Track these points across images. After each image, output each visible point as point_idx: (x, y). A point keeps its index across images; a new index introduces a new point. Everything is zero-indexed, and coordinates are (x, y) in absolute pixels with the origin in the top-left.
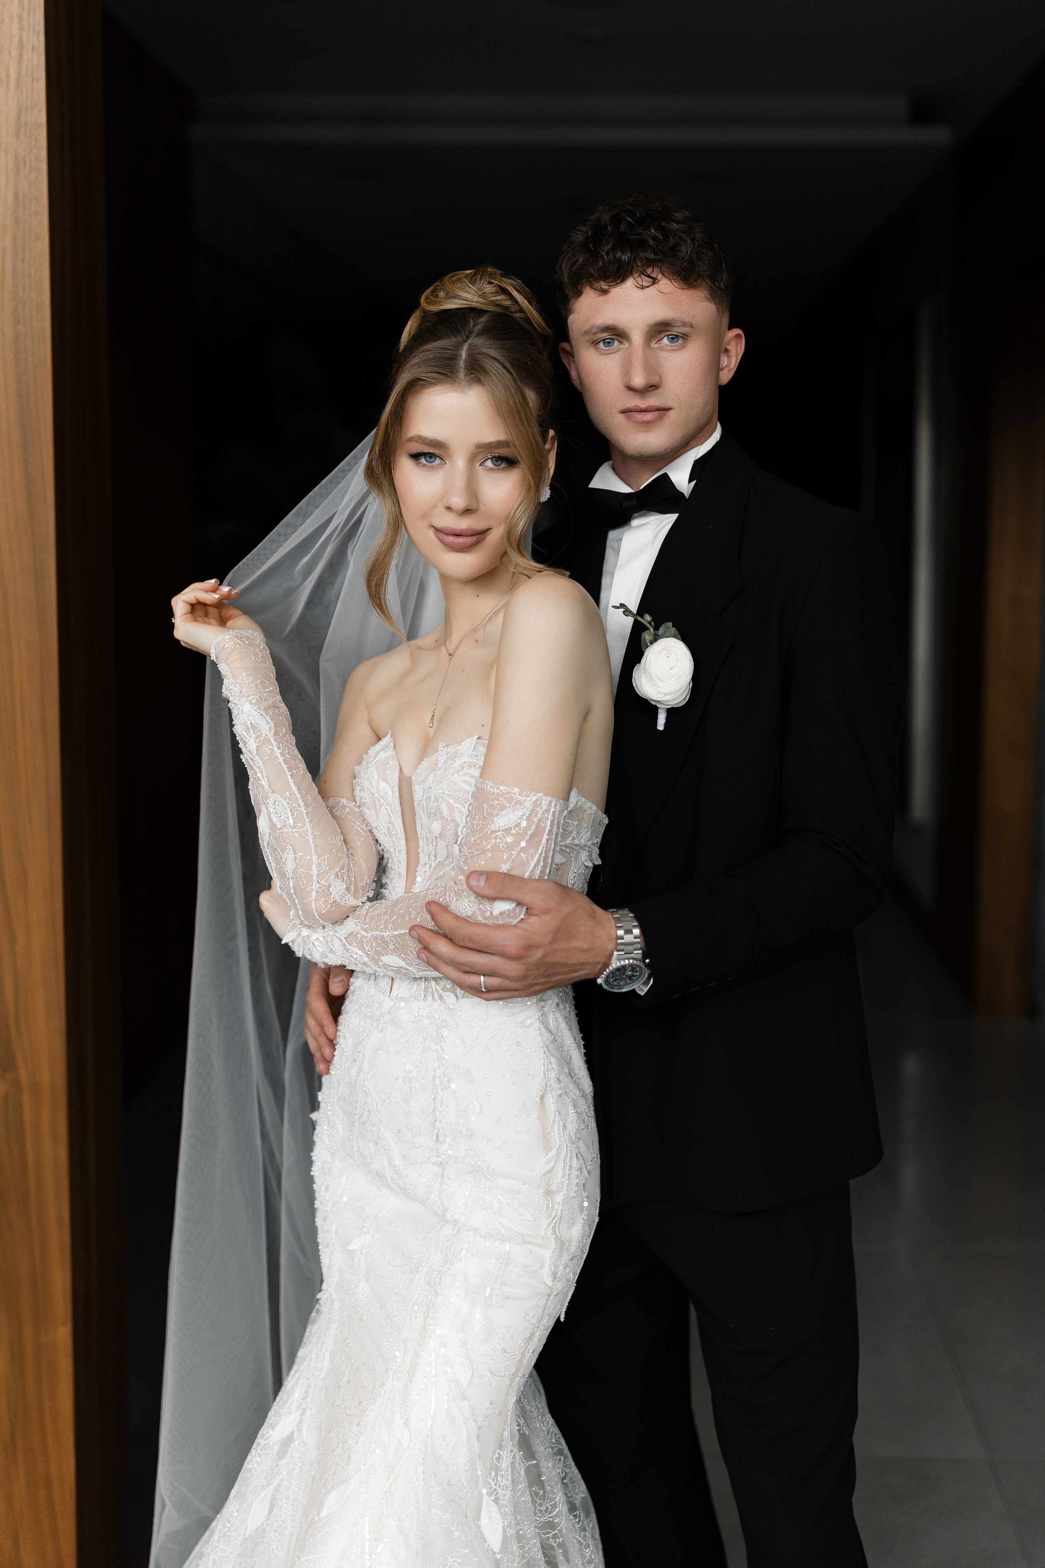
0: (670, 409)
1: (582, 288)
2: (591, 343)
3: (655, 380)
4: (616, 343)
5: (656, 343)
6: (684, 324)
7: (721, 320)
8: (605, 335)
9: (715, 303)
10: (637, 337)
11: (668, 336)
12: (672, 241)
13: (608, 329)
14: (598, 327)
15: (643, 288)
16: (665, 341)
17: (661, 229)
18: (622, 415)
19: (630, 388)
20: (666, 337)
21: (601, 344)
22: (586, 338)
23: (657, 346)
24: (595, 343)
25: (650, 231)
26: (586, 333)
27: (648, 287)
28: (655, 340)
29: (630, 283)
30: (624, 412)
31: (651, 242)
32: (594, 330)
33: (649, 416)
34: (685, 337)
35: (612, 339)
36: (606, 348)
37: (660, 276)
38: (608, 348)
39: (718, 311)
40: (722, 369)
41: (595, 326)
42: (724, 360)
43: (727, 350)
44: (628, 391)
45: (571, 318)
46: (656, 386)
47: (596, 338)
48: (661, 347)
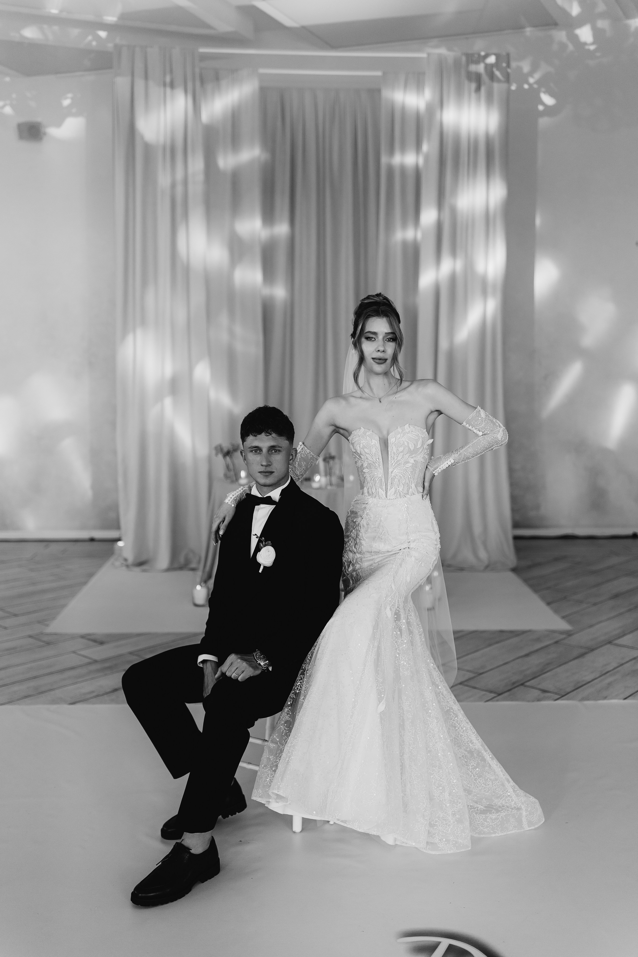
0: (274, 472)
3: (270, 464)
4: (258, 451)
5: (270, 453)
6: (279, 447)
7: (291, 445)
8: (255, 449)
9: (289, 442)
10: (265, 450)
13: (256, 447)
14: (253, 446)
15: (267, 436)
16: (273, 451)
18: (259, 474)
21: (254, 451)
22: (249, 449)
24: (252, 451)
26: (250, 448)
27: (269, 436)
28: (270, 451)
29: (264, 434)
31: (271, 422)
32: (252, 447)
33: (267, 474)
34: (279, 451)
38: (256, 453)
40: (290, 460)
41: (252, 446)
42: (291, 457)
43: (292, 454)
44: (261, 466)
45: (245, 443)
46: (270, 465)
47: (252, 449)
48: (272, 454)
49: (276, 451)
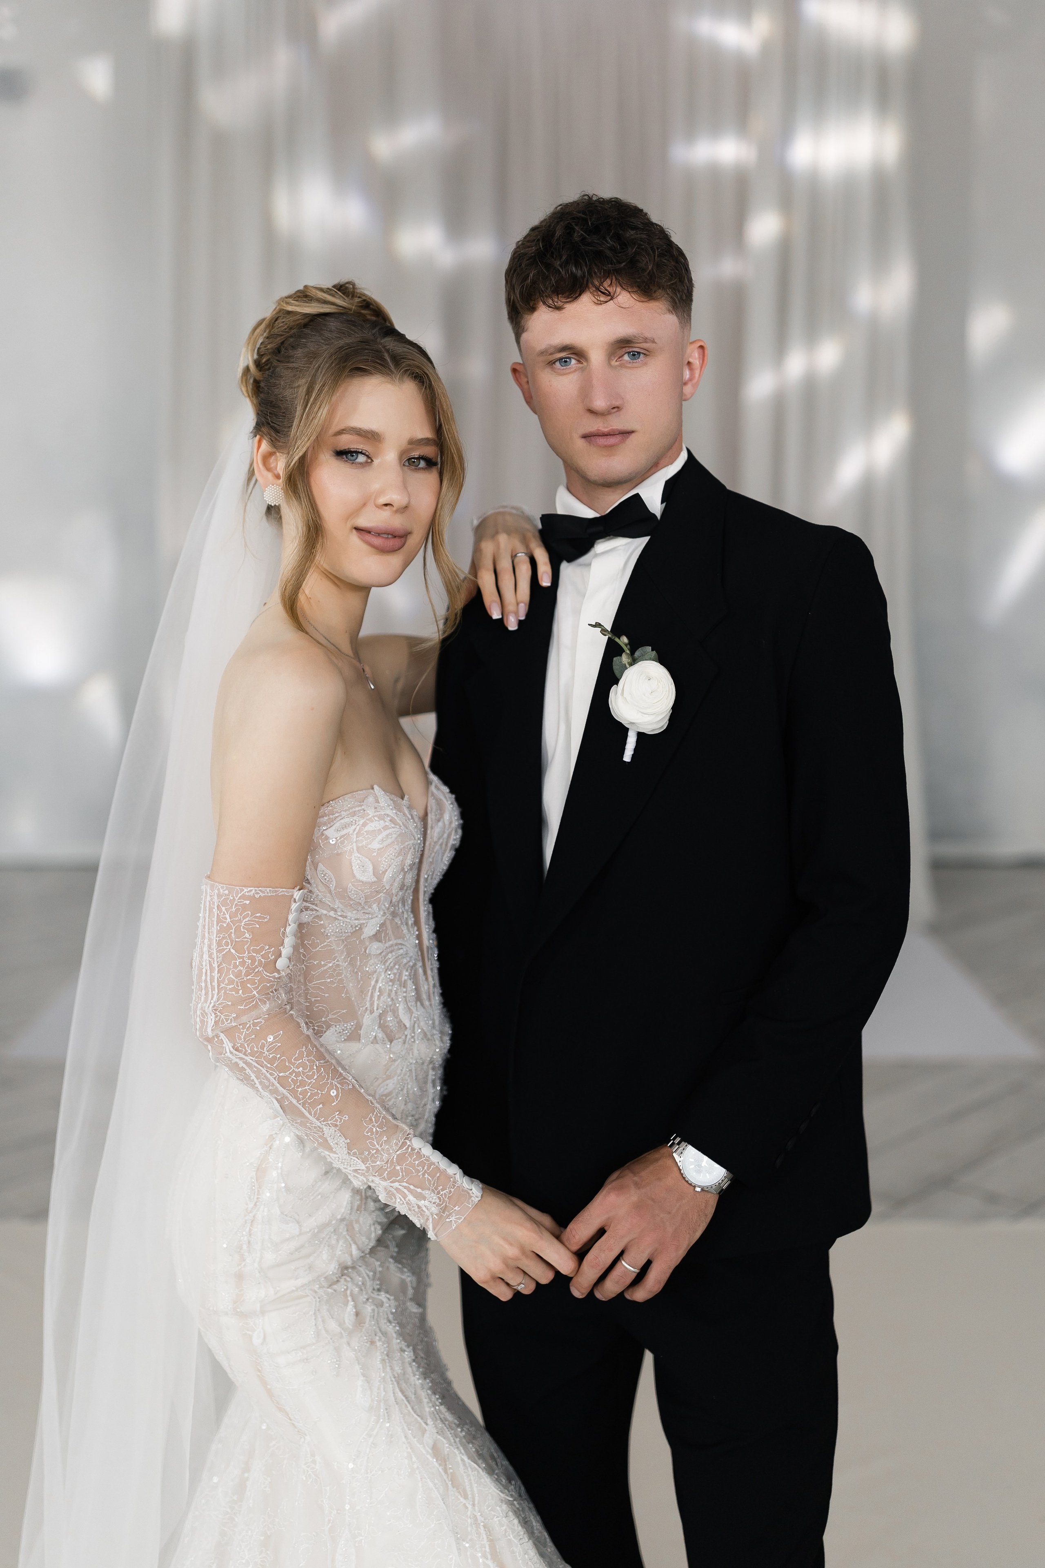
0: (633, 432)
1: (535, 304)
2: (548, 362)
3: (617, 403)
4: (573, 361)
5: (616, 361)
6: (646, 340)
7: (683, 332)
8: (560, 355)
9: (678, 316)
10: (597, 357)
11: (629, 353)
12: (631, 251)
13: (565, 348)
14: (555, 347)
15: (600, 303)
16: (626, 357)
17: (618, 237)
18: (583, 440)
19: (592, 411)
20: (627, 354)
21: (558, 364)
22: (542, 358)
23: (617, 363)
24: (551, 363)
25: (607, 241)
26: (542, 353)
27: (606, 302)
28: (615, 357)
29: (586, 299)
30: (585, 437)
31: (608, 252)
32: (552, 350)
33: (612, 440)
34: (647, 353)
35: (570, 358)
36: (563, 368)
37: (619, 289)
38: (565, 368)
39: (680, 323)
40: (685, 384)
41: (551, 346)
42: (687, 374)
43: (689, 363)
44: (588, 414)
45: (525, 336)
46: (618, 408)
47: (551, 358)
48: (622, 366)
49: (635, 355)
